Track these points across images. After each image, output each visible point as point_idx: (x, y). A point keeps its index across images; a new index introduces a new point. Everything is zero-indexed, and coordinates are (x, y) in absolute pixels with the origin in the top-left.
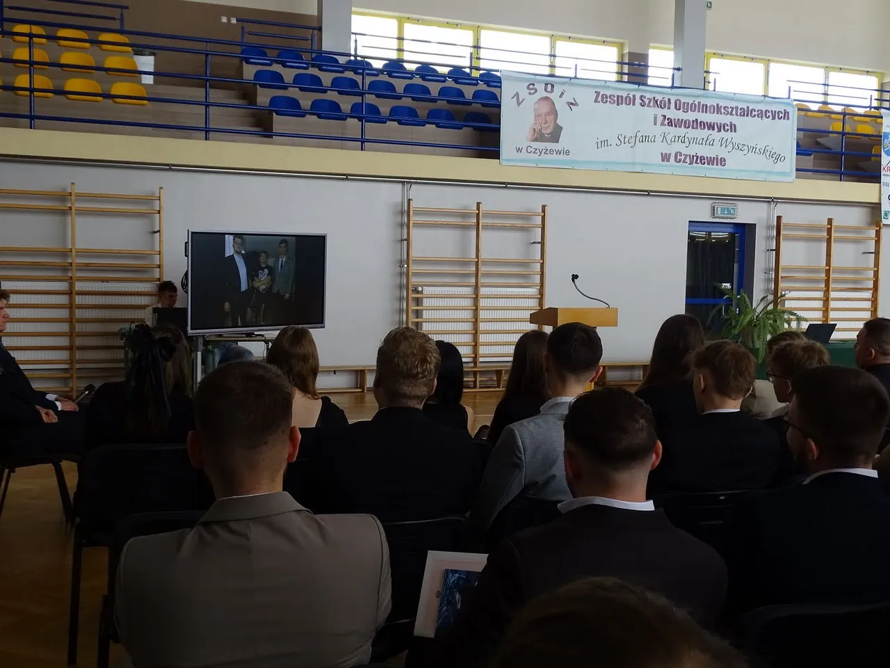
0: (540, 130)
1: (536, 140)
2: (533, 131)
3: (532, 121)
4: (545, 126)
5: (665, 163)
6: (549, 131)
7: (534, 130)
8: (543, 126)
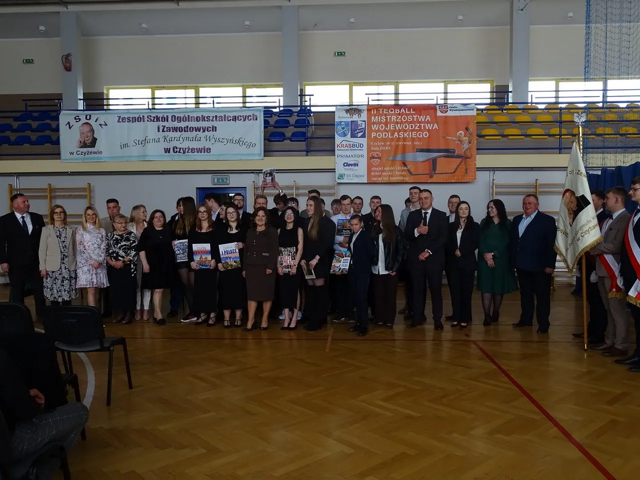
0: (84, 141)
2: (79, 142)
3: (79, 137)
4: (87, 139)
5: (167, 154)
6: (89, 142)
7: (81, 141)
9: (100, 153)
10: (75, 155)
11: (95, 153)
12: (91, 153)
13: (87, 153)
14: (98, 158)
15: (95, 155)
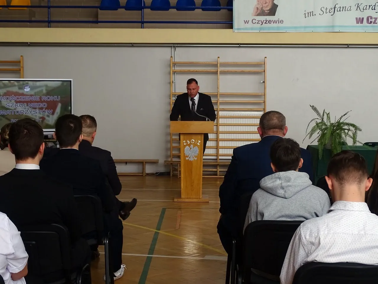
0: (262, 8)
1: (258, 15)
3: (256, 3)
5: (360, 24)
6: (268, 9)
7: (258, 9)
8: (264, 5)
9: (282, 22)
10: (250, 25)
11: (275, 22)
12: (270, 22)
13: (265, 22)
14: (278, 28)
15: (275, 25)
